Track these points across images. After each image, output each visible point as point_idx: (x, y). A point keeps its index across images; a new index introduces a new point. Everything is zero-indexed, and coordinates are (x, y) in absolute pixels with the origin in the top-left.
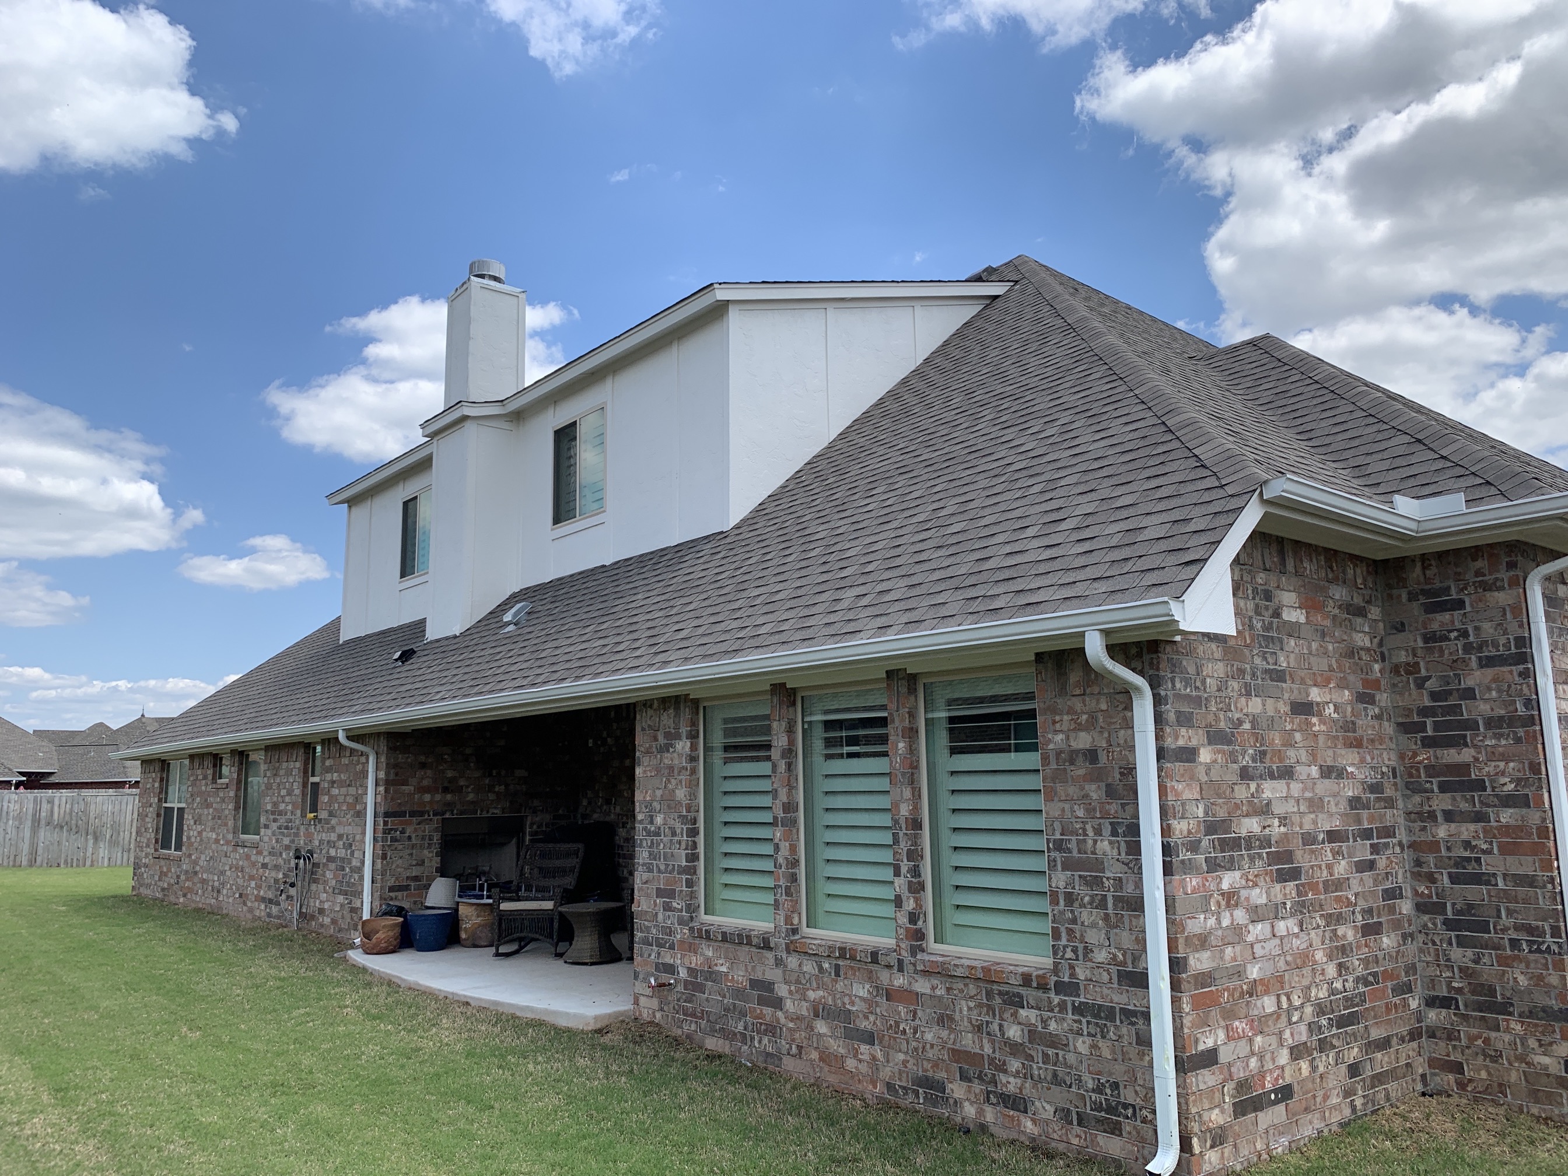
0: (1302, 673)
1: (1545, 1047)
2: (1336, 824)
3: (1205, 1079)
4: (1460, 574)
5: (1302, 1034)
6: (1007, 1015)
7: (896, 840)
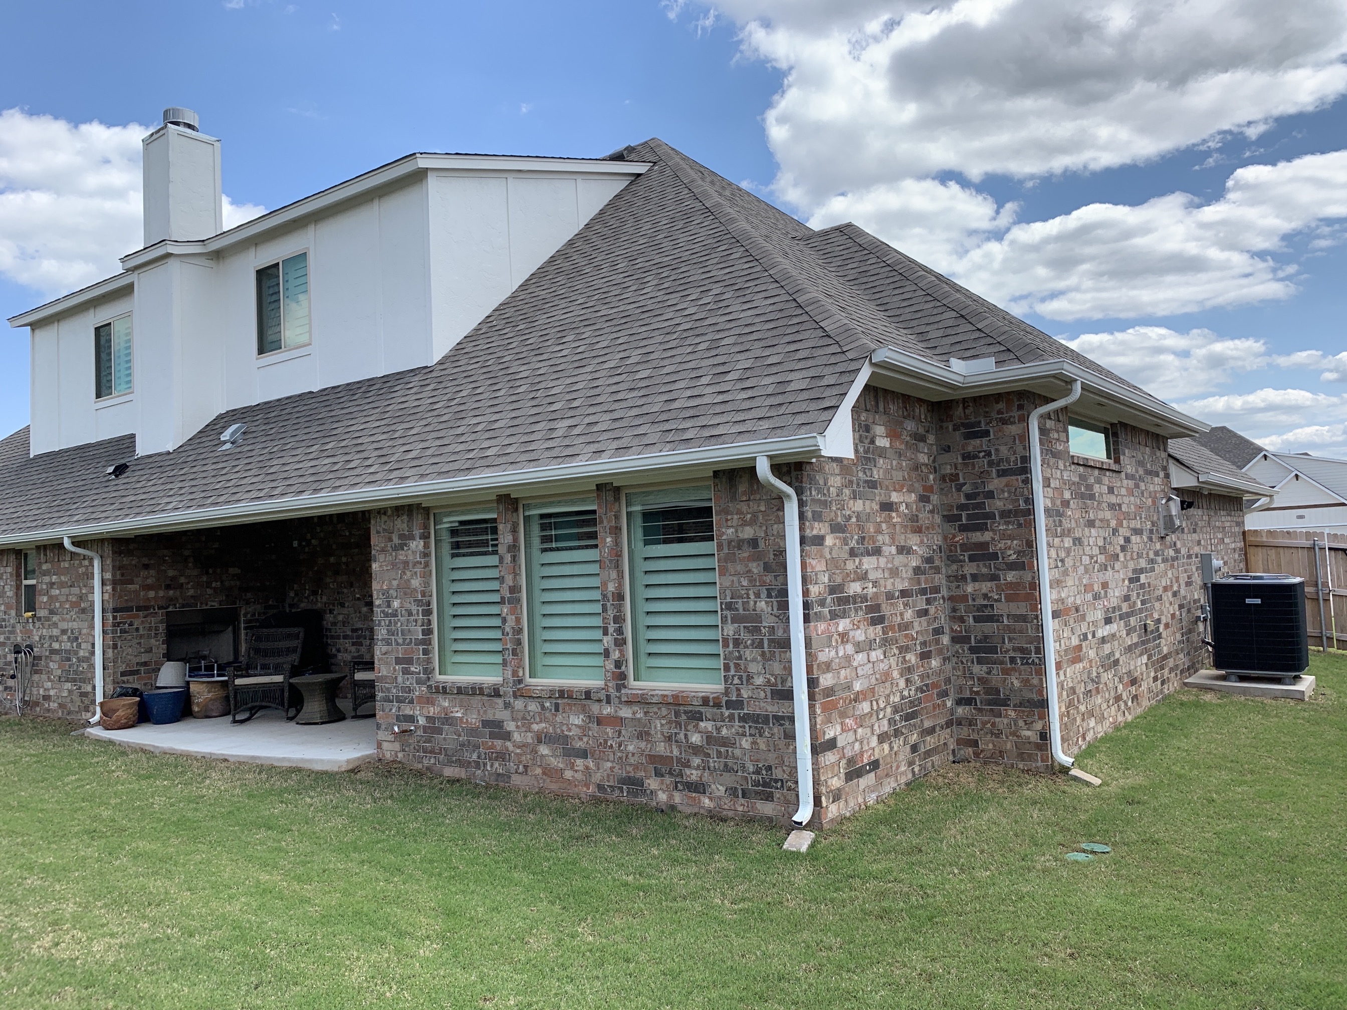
0: (886, 482)
1: (1029, 725)
2: (905, 585)
3: (830, 758)
4: (987, 412)
5: (885, 726)
6: (690, 727)
7: (605, 609)
